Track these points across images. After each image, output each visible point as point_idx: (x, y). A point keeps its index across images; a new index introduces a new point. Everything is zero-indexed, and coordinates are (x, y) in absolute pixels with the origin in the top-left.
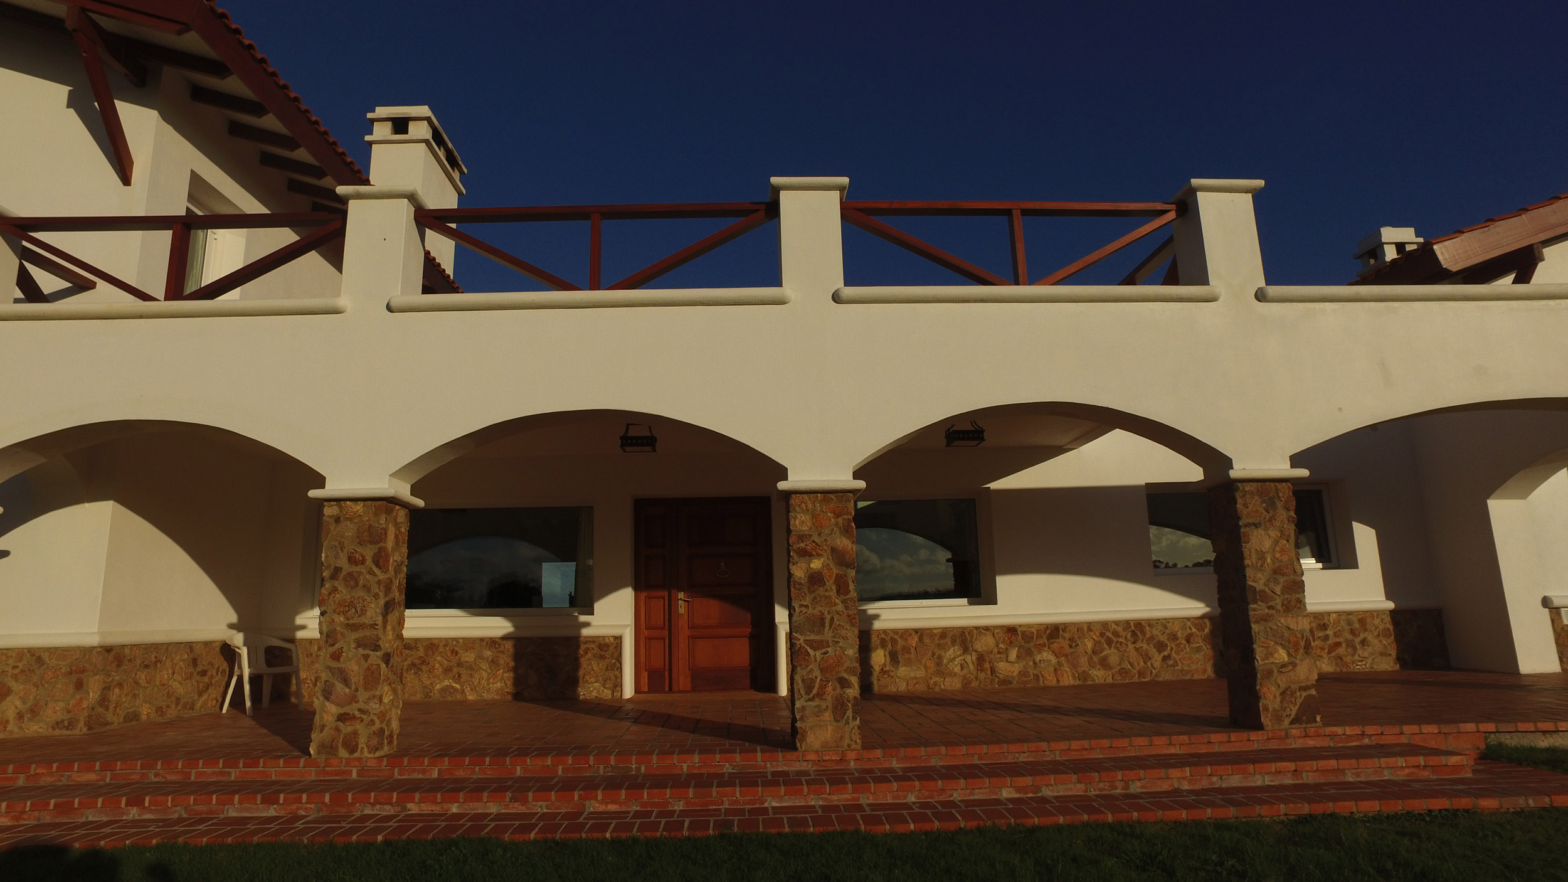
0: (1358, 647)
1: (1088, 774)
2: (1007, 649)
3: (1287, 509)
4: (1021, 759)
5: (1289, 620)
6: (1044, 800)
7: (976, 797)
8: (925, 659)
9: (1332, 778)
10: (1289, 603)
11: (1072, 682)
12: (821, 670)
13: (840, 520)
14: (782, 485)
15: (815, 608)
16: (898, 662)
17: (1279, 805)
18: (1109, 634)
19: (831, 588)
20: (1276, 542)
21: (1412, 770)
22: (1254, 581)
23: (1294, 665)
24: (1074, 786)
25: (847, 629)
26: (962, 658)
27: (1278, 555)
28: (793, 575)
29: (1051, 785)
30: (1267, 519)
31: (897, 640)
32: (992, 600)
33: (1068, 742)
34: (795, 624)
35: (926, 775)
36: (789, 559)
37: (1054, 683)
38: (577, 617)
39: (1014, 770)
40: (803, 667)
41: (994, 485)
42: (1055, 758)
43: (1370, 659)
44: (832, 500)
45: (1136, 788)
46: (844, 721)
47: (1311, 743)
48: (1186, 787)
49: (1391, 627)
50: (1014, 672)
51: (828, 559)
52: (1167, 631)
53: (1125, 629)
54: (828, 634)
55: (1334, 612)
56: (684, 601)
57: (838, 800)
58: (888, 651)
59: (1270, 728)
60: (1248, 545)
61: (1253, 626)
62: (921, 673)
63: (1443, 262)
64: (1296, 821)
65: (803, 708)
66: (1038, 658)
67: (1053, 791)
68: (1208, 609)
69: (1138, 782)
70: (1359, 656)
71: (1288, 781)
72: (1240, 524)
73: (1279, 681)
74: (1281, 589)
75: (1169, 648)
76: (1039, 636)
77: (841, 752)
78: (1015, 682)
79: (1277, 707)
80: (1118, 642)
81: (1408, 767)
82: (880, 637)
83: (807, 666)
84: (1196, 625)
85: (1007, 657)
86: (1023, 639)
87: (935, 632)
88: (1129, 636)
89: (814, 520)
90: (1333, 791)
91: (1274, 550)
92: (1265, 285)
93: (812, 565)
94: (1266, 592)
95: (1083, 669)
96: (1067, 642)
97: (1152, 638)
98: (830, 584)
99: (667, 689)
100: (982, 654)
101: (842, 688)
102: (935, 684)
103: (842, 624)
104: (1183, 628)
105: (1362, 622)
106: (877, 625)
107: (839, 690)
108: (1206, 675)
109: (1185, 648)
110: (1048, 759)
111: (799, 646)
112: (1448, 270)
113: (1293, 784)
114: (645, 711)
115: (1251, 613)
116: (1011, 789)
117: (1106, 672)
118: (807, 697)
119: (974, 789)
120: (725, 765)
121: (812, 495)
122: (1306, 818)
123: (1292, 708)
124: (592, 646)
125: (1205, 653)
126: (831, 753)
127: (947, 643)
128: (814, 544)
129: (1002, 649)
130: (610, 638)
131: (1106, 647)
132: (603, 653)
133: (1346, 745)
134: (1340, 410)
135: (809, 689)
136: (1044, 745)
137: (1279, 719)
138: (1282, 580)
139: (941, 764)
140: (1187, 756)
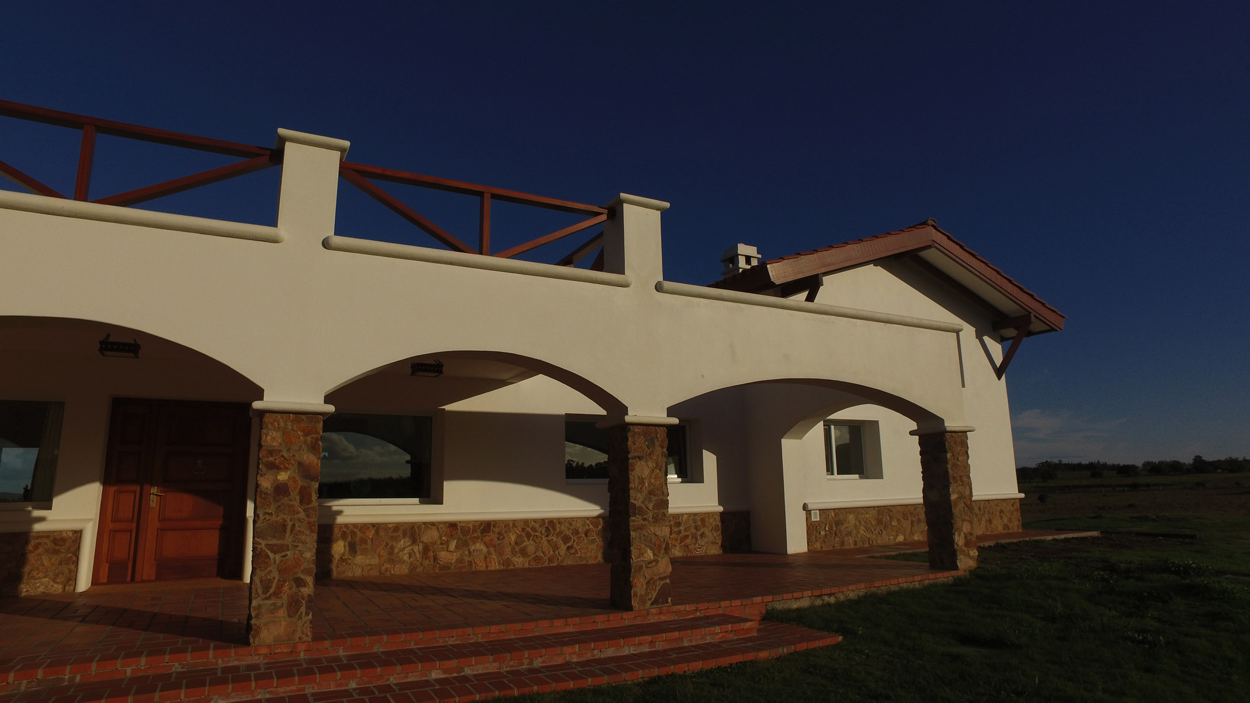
0: (699, 538)
1: (502, 655)
2: (448, 541)
3: (662, 446)
4: (450, 643)
5: (656, 529)
6: (465, 679)
7: (409, 680)
8: (379, 549)
9: (675, 645)
10: (657, 516)
11: (498, 567)
12: (280, 572)
13: (309, 438)
14: (257, 405)
15: (278, 515)
16: (356, 552)
17: (639, 671)
18: (529, 530)
19: (295, 498)
20: (653, 471)
21: (724, 634)
22: (635, 500)
23: (657, 561)
24: (491, 665)
25: (306, 535)
26: (411, 548)
27: (653, 481)
28: (260, 485)
29: (472, 665)
30: (647, 454)
31: (356, 533)
32: (439, 501)
33: (488, 627)
34: (258, 530)
35: (366, 662)
36: (258, 471)
37: (484, 568)
38: (30, 512)
39: (442, 654)
40: (263, 568)
41: (449, 407)
42: (478, 639)
43: (706, 547)
44: (303, 420)
45: (538, 663)
46: (297, 617)
47: (663, 618)
48: (575, 660)
49: (720, 524)
50: (452, 559)
51: (295, 472)
52: (572, 528)
53: (541, 526)
54: (289, 539)
55: (686, 514)
56: (156, 495)
57: (284, 692)
58: (347, 542)
59: (637, 609)
60: (634, 473)
61: (632, 533)
62: (375, 561)
63: (771, 278)
64: (648, 682)
65: (259, 606)
66: (472, 548)
67: (473, 670)
68: (602, 511)
69: (539, 658)
70: (699, 544)
71: (646, 649)
72: (629, 456)
73: (646, 574)
74: (653, 506)
75: (572, 540)
76: (474, 531)
77: (292, 645)
78: (452, 568)
79: (643, 593)
80: (535, 535)
81: (721, 633)
82: (341, 529)
83: (266, 568)
84: (592, 523)
85: (448, 548)
86: (461, 533)
87: (390, 526)
88: (544, 530)
89: (284, 437)
90: (674, 656)
91: (650, 477)
92: (662, 280)
93: (279, 477)
94: (642, 508)
95: (507, 557)
96: (496, 535)
97: (560, 533)
98: (295, 495)
99: (129, 579)
100: (427, 545)
101: (298, 586)
102: (386, 570)
103: (302, 530)
104: (584, 525)
105: (703, 520)
106: (340, 520)
107: (294, 589)
108: (597, 560)
109: (584, 540)
110: (472, 641)
111: (260, 550)
112: (774, 283)
113: (649, 652)
114: (97, 606)
115: (631, 524)
116: (439, 671)
117: (524, 559)
118: (264, 596)
119: (408, 673)
120: (174, 665)
121: (284, 415)
122: (655, 679)
123: (653, 593)
124: (46, 541)
125: (598, 544)
126: (282, 646)
127: (399, 536)
128: (282, 459)
129: (444, 540)
130: (68, 533)
131: (526, 539)
132: (57, 548)
133: (686, 618)
134: (703, 376)
135: (266, 588)
136: (470, 630)
137: (643, 602)
138: (654, 498)
139: (383, 650)
140: (578, 634)
